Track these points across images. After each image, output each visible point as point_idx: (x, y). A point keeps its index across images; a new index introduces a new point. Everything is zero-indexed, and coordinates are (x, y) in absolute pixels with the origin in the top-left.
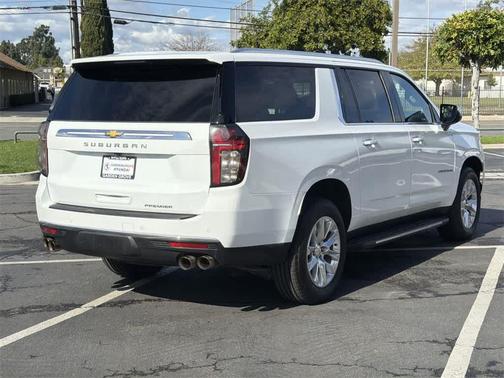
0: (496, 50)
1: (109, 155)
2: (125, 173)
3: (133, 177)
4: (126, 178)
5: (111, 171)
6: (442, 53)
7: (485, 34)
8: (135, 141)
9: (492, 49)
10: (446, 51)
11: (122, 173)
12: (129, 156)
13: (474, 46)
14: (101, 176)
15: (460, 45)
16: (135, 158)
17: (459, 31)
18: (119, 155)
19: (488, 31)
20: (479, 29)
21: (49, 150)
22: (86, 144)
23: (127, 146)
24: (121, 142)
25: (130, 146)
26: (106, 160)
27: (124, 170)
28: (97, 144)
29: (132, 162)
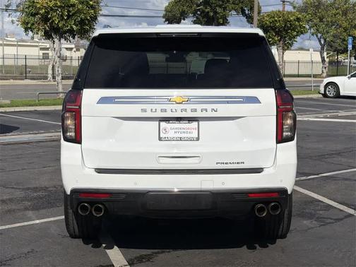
0: (77, 25)
1: (167, 120)
2: (189, 135)
3: (198, 139)
4: (191, 139)
5: (171, 134)
6: (29, 26)
7: (69, 11)
8: (204, 106)
9: (74, 24)
10: (33, 24)
11: (183, 135)
12: (190, 120)
13: (59, 21)
14: (160, 139)
15: (45, 19)
16: (198, 121)
17: (46, 8)
18: (179, 119)
19: (71, 9)
20: (64, 7)
21: (83, 118)
22: (144, 110)
23: (195, 110)
24: (189, 107)
25: (199, 111)
26: (163, 124)
27: (187, 133)
28: (159, 110)
29: (195, 124)
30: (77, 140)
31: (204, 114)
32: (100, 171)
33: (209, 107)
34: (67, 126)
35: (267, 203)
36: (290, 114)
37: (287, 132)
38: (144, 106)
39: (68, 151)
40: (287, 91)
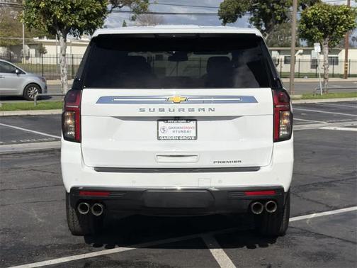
1: (165, 119)
2: (187, 135)
3: (196, 138)
4: (189, 139)
5: (169, 134)
8: (202, 106)
11: (181, 135)
12: (189, 119)
14: (159, 138)
16: (196, 120)
18: (177, 119)
21: (82, 117)
22: (142, 110)
23: (193, 110)
24: (186, 106)
25: (196, 110)
26: (161, 123)
27: (185, 132)
28: (157, 110)
29: (192, 124)
30: (77, 138)
31: (202, 114)
32: (99, 169)
33: (206, 106)
34: (68, 125)
35: (263, 201)
36: (287, 113)
37: (283, 130)
38: (143, 106)
39: (69, 150)
40: (284, 91)
